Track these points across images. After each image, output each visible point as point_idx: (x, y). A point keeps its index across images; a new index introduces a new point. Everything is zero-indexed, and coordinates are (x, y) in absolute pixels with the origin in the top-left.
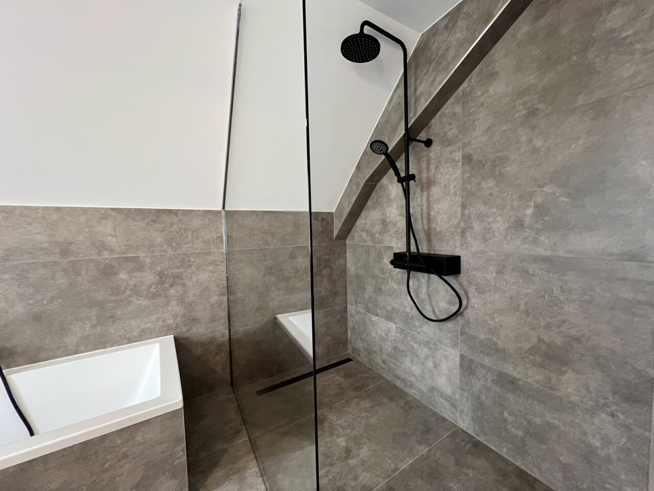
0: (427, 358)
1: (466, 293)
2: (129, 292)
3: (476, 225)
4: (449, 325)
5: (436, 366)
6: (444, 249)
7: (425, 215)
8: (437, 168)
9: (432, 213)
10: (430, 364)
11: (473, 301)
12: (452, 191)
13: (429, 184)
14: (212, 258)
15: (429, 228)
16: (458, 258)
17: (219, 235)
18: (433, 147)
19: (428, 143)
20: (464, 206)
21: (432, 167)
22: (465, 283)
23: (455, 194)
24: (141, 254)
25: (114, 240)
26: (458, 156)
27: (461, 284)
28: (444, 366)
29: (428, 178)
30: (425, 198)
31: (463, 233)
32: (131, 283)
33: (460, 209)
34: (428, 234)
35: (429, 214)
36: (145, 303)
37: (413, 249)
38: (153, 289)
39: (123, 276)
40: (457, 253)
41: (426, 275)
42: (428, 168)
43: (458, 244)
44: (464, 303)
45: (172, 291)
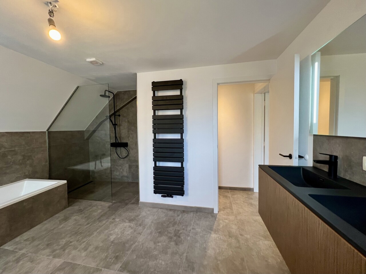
0: (121, 169)
1: (129, 150)
2: (11, 163)
3: (131, 136)
4: (126, 159)
5: (123, 170)
6: (124, 141)
7: (119, 133)
8: (122, 122)
9: (121, 133)
10: (121, 170)
11: (131, 152)
12: (125, 128)
13: (120, 125)
14: (43, 149)
15: (120, 136)
16: (127, 143)
17: (45, 140)
18: (120, 117)
19: (119, 116)
20: (128, 131)
21: (120, 121)
22: (129, 148)
23: (126, 129)
24: (16, 149)
25: (6, 144)
26: (127, 120)
27: (128, 149)
28: (125, 170)
29: (120, 124)
30: (119, 129)
31: (128, 137)
32: (13, 160)
33: (127, 132)
34: (120, 138)
35: (120, 133)
36: (18, 167)
37: (117, 142)
38: (21, 162)
39: (9, 157)
40: (127, 142)
41: (120, 148)
42: (119, 122)
43: (127, 140)
44: (129, 153)
45: (28, 162)
